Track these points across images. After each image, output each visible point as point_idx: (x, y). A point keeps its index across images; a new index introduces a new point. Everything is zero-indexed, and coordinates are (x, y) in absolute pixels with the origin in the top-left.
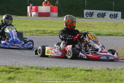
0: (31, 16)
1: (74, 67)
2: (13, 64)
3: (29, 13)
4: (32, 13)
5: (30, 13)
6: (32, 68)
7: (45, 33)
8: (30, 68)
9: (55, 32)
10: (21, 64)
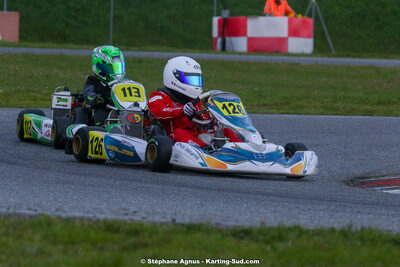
0: (224, 48)
1: (350, 227)
2: (126, 214)
3: (216, 39)
4: (228, 39)
5: (219, 40)
6: (191, 228)
7: (265, 105)
8: (185, 230)
9: (299, 103)
10: (157, 213)
